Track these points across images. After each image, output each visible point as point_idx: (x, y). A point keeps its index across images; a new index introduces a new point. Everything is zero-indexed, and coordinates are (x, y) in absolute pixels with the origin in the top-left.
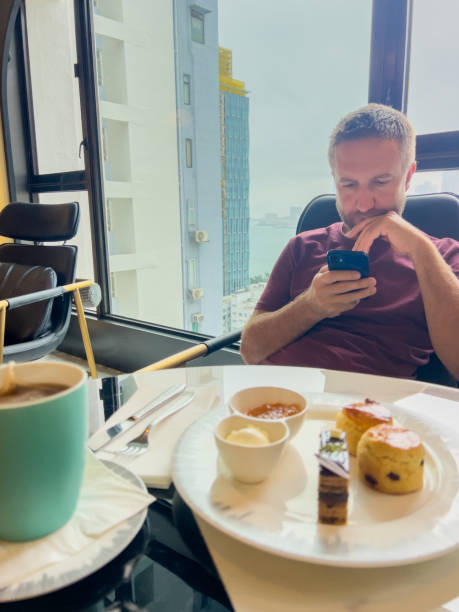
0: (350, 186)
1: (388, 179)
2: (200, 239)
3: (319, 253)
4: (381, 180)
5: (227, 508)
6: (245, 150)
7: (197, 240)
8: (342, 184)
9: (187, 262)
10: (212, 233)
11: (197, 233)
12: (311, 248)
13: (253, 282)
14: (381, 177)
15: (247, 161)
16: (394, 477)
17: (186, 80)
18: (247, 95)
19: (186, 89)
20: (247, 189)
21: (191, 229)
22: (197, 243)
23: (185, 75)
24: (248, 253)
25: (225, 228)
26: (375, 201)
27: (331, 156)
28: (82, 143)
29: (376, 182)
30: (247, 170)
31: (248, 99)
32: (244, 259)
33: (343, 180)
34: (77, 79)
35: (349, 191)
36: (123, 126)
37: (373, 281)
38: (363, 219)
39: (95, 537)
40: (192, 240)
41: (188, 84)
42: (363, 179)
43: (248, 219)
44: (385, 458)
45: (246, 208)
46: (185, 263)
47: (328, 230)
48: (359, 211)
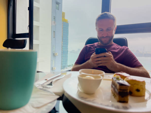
0: (101, 30)
2: (56, 55)
4: (109, 29)
5: (86, 98)
6: (68, 35)
7: (55, 55)
8: (99, 30)
9: (52, 60)
10: (59, 54)
11: (55, 53)
13: (68, 66)
16: (138, 90)
17: (54, 18)
18: (68, 23)
19: (54, 20)
20: (68, 44)
21: (54, 52)
22: (55, 56)
23: (54, 17)
24: (67, 59)
25: (62, 53)
27: (96, 23)
28: (29, 26)
30: (68, 40)
31: (68, 24)
32: (66, 61)
34: (29, 11)
35: (101, 32)
36: (38, 27)
39: (38, 108)
40: (54, 55)
41: (55, 19)
42: (105, 29)
43: (68, 51)
45: (67, 49)
46: (52, 61)
47: (94, 44)
48: (103, 37)
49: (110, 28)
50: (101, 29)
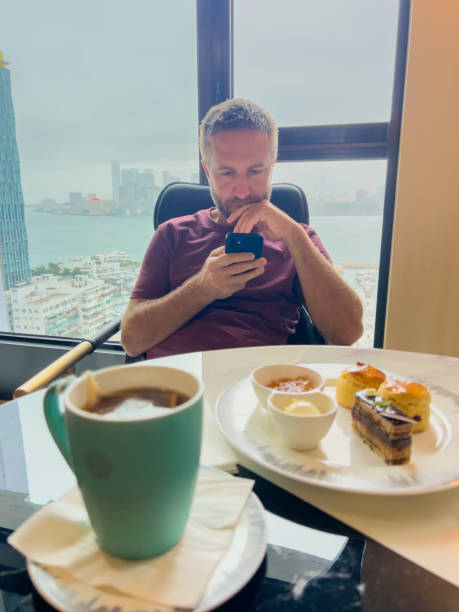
0: (228, 174)
1: (263, 168)
3: (192, 238)
4: (256, 169)
8: (219, 172)
12: (184, 233)
13: (35, 273)
14: (256, 166)
15: (14, 140)
16: (418, 419)
18: (7, 67)
26: (250, 188)
29: (252, 171)
31: (8, 71)
32: (22, 250)
33: (222, 168)
35: (226, 179)
37: (263, 261)
38: (240, 207)
42: (241, 167)
43: (22, 205)
44: (411, 404)
47: (196, 217)
48: (237, 198)
49: (261, 165)
50: (225, 168)
